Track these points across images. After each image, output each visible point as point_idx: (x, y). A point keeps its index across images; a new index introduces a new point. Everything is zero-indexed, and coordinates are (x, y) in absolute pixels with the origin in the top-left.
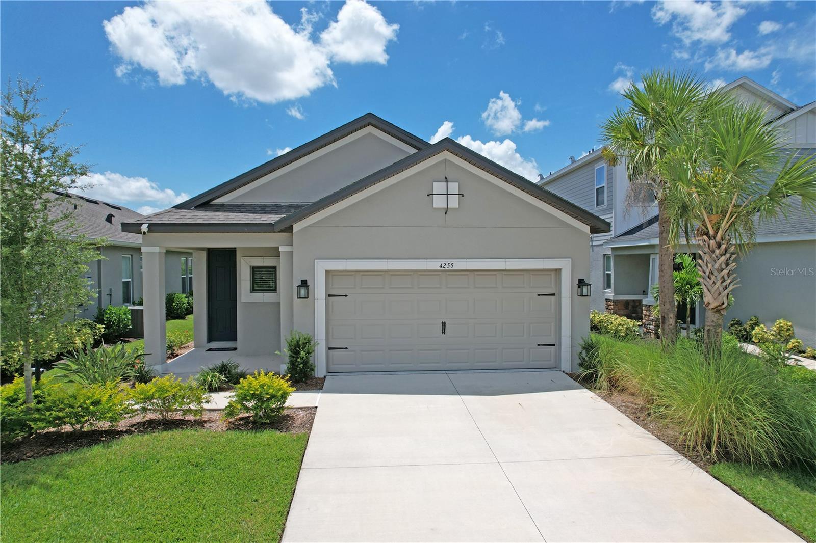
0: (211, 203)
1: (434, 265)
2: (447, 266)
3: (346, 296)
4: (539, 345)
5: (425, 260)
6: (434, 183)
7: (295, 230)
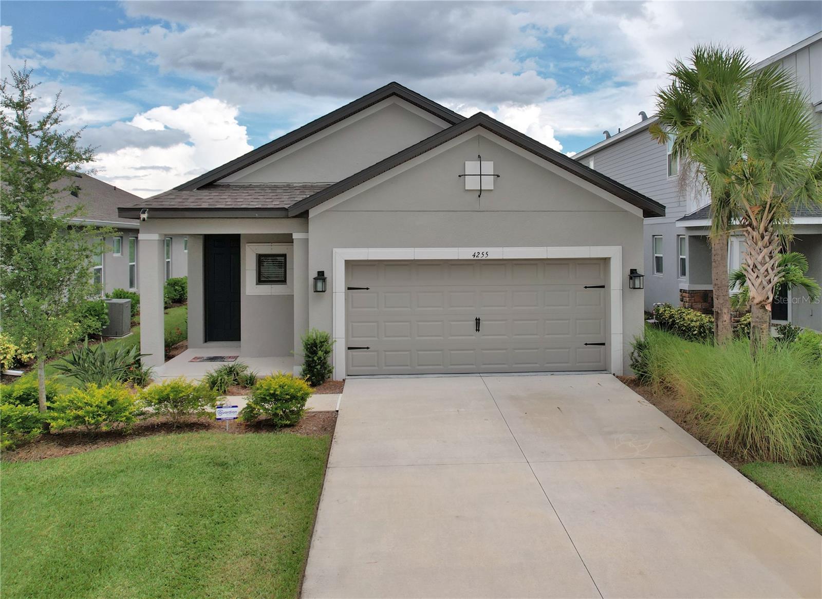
0: (214, 184)
1: (466, 253)
2: (481, 255)
3: (367, 288)
4: (586, 344)
5: (456, 248)
6: (466, 162)
7: (311, 215)
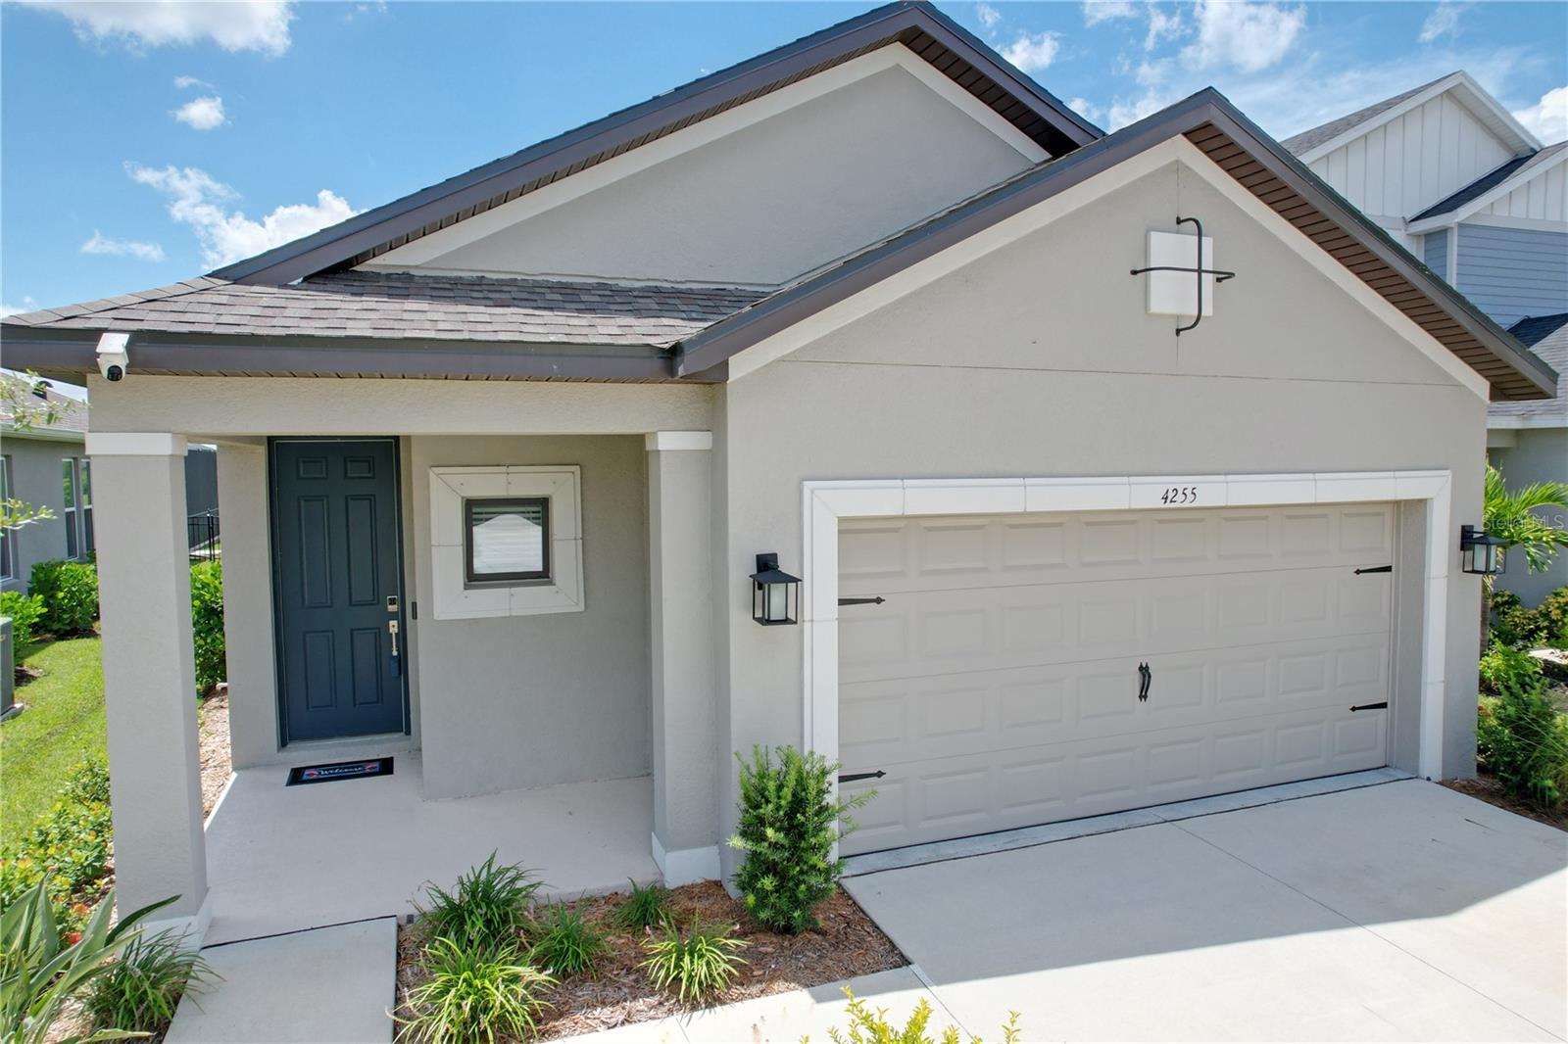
0: (358, 268)
1: (1146, 494)
2: (1180, 497)
3: (879, 601)
4: (1354, 709)
5: (1125, 479)
6: (1154, 235)
7: (734, 374)
